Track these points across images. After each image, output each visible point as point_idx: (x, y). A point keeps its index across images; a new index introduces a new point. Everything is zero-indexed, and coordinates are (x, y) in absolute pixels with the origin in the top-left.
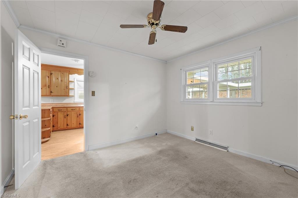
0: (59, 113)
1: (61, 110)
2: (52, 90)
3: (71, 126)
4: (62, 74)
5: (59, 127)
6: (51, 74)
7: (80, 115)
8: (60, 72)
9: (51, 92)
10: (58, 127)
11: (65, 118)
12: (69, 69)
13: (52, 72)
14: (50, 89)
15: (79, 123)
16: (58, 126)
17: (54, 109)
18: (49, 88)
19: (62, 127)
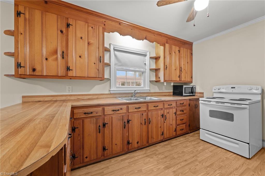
0: (87, 121)
1: (92, 113)
2: (70, 65)
3: (112, 152)
4: (90, 28)
5: (86, 158)
6: (68, 25)
7: (128, 122)
8: (87, 24)
9: (68, 69)
10: (85, 156)
11: (99, 132)
12: (104, 20)
13: (70, 22)
14: (67, 62)
15: (126, 142)
16: (83, 156)
17: (76, 111)
18: (63, 58)
19: (93, 157)
